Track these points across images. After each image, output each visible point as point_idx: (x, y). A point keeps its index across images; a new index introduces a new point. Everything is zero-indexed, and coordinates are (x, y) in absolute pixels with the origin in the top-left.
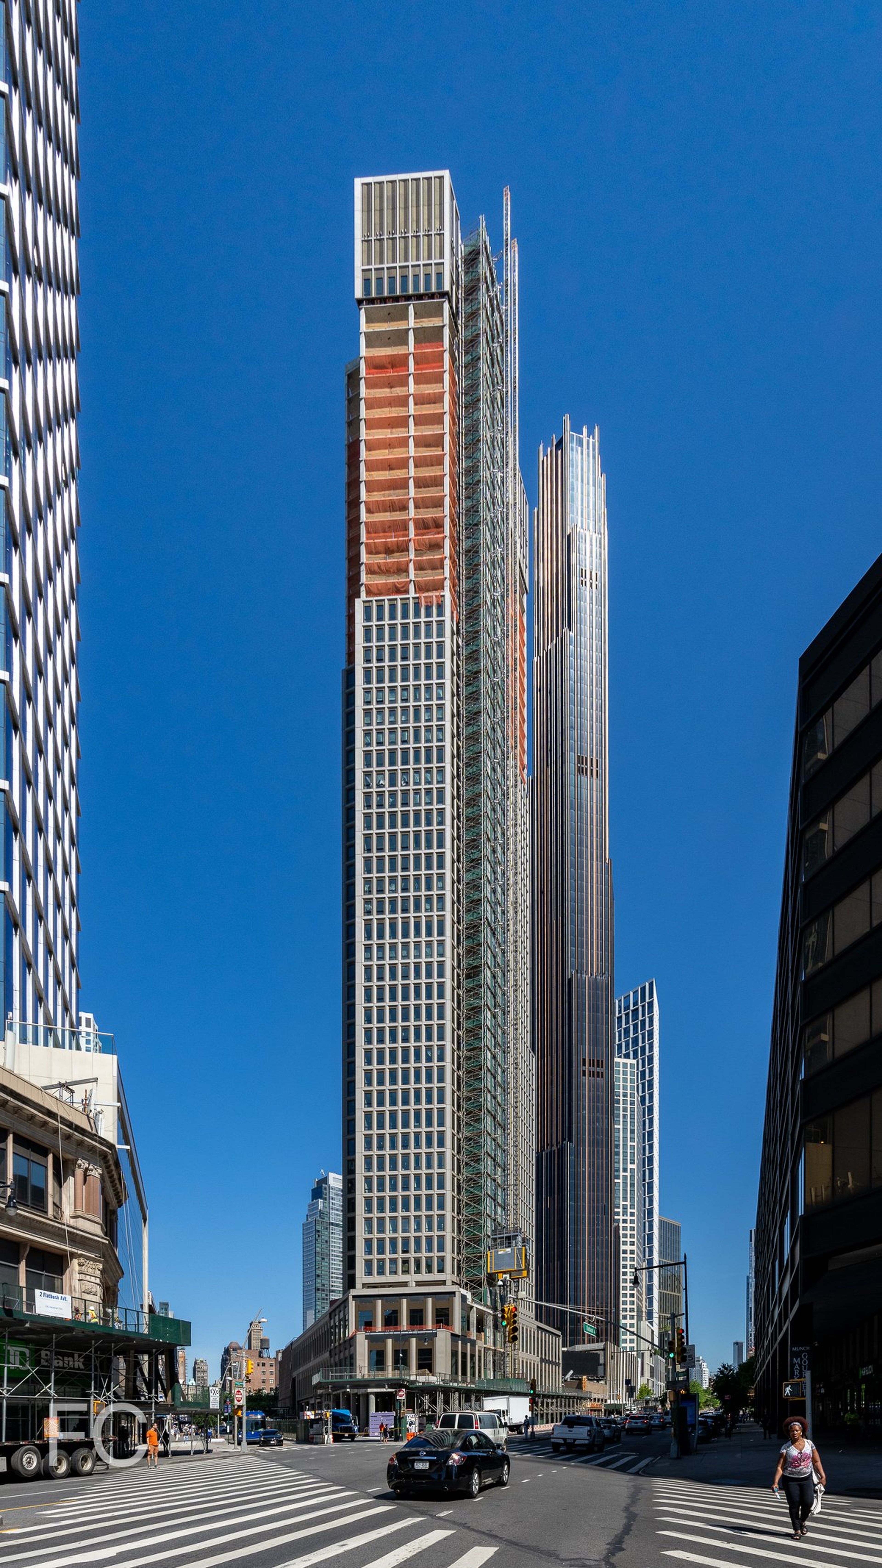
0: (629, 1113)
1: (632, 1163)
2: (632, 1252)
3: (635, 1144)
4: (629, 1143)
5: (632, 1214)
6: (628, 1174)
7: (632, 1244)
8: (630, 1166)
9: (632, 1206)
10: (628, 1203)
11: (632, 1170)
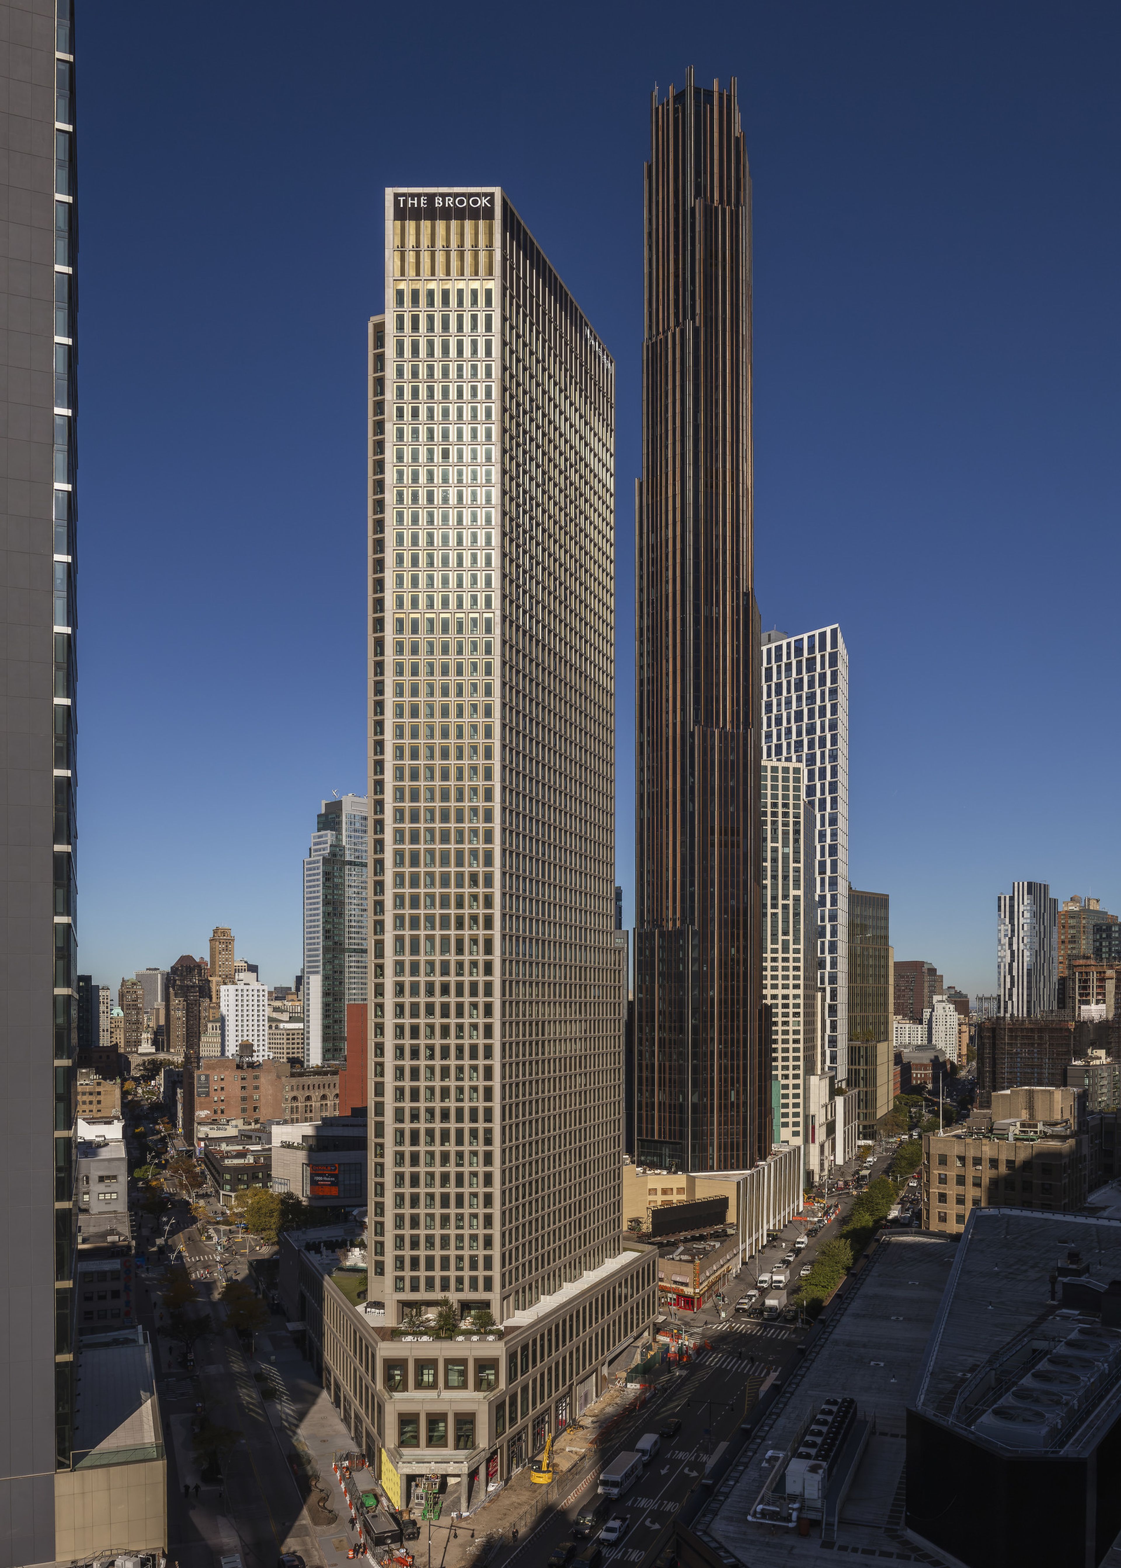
0: (791, 828)
1: (797, 886)
2: (796, 997)
3: (801, 865)
4: (792, 865)
5: (796, 951)
6: (791, 902)
7: (796, 987)
8: (792, 892)
9: (796, 941)
10: (791, 938)
11: (797, 899)
